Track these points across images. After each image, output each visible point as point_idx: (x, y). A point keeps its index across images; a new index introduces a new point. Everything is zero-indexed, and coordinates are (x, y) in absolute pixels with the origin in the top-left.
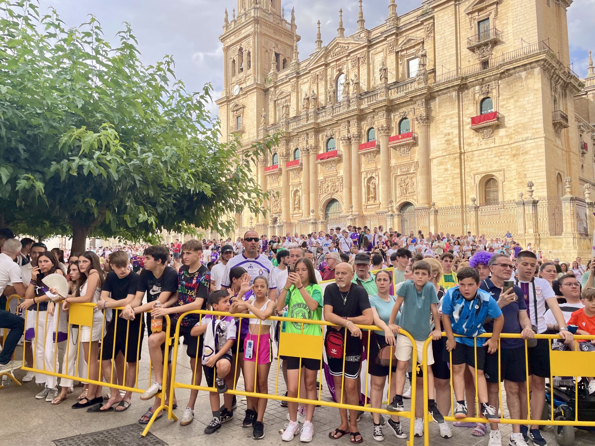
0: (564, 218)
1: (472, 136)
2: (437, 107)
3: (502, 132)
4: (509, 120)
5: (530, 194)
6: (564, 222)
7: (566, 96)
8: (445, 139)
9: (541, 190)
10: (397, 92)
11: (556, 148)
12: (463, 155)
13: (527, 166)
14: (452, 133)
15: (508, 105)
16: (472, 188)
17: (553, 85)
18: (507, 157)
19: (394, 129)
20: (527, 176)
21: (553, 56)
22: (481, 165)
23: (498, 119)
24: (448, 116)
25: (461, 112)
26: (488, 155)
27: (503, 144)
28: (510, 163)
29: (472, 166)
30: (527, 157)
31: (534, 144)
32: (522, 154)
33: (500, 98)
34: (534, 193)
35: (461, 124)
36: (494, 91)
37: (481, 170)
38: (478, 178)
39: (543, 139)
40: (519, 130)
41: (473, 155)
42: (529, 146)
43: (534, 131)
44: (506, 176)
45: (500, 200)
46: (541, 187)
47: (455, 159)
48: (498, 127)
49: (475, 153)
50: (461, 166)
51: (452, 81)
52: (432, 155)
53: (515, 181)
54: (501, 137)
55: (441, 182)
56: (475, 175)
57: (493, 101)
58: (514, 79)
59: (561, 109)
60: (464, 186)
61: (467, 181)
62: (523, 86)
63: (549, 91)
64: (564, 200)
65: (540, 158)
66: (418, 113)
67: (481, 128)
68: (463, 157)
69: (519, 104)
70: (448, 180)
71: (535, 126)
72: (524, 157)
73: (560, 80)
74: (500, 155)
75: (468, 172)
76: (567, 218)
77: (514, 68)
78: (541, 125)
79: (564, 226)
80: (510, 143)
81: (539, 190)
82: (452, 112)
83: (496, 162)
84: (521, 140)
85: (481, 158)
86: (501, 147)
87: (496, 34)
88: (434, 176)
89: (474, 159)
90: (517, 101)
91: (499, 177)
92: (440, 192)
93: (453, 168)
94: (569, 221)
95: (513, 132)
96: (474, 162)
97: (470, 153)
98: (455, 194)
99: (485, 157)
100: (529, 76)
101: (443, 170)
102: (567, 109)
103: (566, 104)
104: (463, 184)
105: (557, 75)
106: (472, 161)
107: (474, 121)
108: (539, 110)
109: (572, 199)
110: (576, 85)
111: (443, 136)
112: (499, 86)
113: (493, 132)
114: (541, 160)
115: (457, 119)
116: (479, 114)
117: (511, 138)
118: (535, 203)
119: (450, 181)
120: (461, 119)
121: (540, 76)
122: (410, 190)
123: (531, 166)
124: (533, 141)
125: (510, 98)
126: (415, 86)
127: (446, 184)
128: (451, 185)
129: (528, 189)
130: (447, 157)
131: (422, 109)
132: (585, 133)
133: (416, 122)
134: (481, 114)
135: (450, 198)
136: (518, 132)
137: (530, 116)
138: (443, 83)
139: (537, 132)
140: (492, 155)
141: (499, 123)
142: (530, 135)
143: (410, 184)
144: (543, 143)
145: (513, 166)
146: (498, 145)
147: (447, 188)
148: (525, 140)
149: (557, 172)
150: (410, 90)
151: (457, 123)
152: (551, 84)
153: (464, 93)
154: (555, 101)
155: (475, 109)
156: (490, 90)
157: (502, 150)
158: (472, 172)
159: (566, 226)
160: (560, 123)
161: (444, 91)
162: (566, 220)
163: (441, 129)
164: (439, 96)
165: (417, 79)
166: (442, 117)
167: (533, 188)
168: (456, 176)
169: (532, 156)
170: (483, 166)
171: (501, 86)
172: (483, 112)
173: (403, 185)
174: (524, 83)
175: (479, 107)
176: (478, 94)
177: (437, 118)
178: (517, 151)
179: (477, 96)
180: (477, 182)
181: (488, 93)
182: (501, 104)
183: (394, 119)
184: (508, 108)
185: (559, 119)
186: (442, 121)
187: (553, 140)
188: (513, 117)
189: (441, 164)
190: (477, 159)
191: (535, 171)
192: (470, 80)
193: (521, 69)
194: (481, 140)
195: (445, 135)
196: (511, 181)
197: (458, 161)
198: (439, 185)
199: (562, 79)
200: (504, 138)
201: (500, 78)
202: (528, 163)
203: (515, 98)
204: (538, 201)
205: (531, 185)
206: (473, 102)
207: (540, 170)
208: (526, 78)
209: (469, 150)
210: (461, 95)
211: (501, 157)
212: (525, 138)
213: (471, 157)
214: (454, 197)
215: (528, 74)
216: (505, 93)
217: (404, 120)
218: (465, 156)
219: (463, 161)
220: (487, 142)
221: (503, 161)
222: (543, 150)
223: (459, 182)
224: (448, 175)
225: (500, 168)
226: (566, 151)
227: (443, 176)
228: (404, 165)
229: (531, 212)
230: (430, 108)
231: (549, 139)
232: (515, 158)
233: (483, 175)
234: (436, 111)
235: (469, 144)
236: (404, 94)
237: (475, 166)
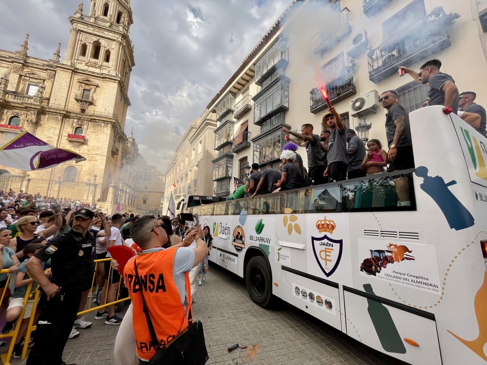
0: (108, 194)
1: (66, 143)
2: (46, 120)
3: (85, 147)
4: (90, 143)
5: (94, 180)
6: (108, 196)
7: (119, 142)
8: (47, 139)
10: (15, 99)
11: (111, 162)
13: (95, 167)
14: (53, 138)
15: (91, 135)
16: (59, 171)
17: (115, 135)
19: (5, 120)
20: (94, 172)
21: (118, 123)
23: (84, 140)
24: (53, 127)
25: (62, 129)
27: (85, 153)
28: (86, 163)
30: (96, 162)
32: (94, 160)
33: (88, 130)
34: (96, 180)
35: (61, 135)
36: (85, 126)
38: (65, 166)
39: (106, 157)
40: (95, 149)
42: (99, 157)
43: (102, 152)
44: (82, 169)
45: (76, 180)
46: (100, 178)
48: (83, 144)
51: (60, 110)
53: (87, 173)
54: (84, 150)
57: (84, 130)
58: (97, 125)
59: (117, 146)
62: (101, 130)
63: (113, 137)
64: (110, 186)
66: (29, 117)
67: (73, 141)
69: (97, 137)
71: (103, 150)
72: (94, 162)
73: (119, 134)
76: (110, 194)
77: (99, 120)
78: (106, 150)
79: (108, 198)
82: (56, 126)
84: (94, 154)
87: (93, 100)
90: (97, 135)
91: (78, 168)
94: (111, 196)
95: (91, 149)
100: (105, 127)
102: (119, 147)
103: (119, 145)
105: (118, 131)
107: (69, 136)
108: (107, 143)
109: (114, 186)
110: (125, 139)
111: (46, 137)
112: (88, 124)
113: (80, 145)
114: (103, 166)
115: (59, 131)
116: (73, 134)
117: (89, 151)
118: (96, 186)
120: (61, 132)
121: (110, 129)
123: (97, 167)
124: (101, 156)
125: (93, 132)
126: (32, 101)
129: (94, 178)
131: (33, 117)
132: (124, 159)
133: (26, 122)
134: (75, 134)
135: (42, 173)
137: (102, 144)
138: (54, 109)
139: (104, 153)
141: (85, 142)
142: (100, 153)
144: (106, 158)
145: (87, 165)
148: (97, 155)
149: (109, 173)
150: (26, 102)
151: (58, 133)
152: (114, 134)
153: (66, 120)
154: (115, 142)
155: (72, 130)
156: (83, 124)
159: (109, 198)
160: (115, 152)
161: (53, 113)
162: (109, 195)
163: (46, 133)
164: (49, 114)
165: (34, 98)
166: (48, 126)
167: (96, 178)
169: (99, 163)
171: (90, 125)
172: (76, 134)
174: (102, 128)
175: (74, 130)
176: (75, 124)
177: (44, 126)
178: (91, 158)
179: (74, 124)
180: (64, 168)
181: (82, 125)
182: (88, 133)
183: (6, 114)
184: (91, 137)
185: (115, 150)
186: (47, 129)
187: (110, 158)
188: (93, 142)
191: (99, 170)
192: (72, 114)
193: (102, 122)
194: (72, 147)
195: (48, 137)
196: (84, 172)
199: (120, 134)
200: (86, 150)
201: (90, 121)
202: (97, 165)
203: (96, 133)
204: (97, 185)
205: (96, 176)
206: (71, 126)
207: (101, 170)
208: (104, 126)
210: (64, 120)
214: (45, 174)
215: (105, 125)
216: (91, 129)
217: (16, 118)
220: (75, 149)
222: (105, 161)
226: (115, 165)
229: (93, 189)
230: (40, 118)
231: (108, 157)
232: (90, 162)
234: (44, 122)
236: (21, 103)
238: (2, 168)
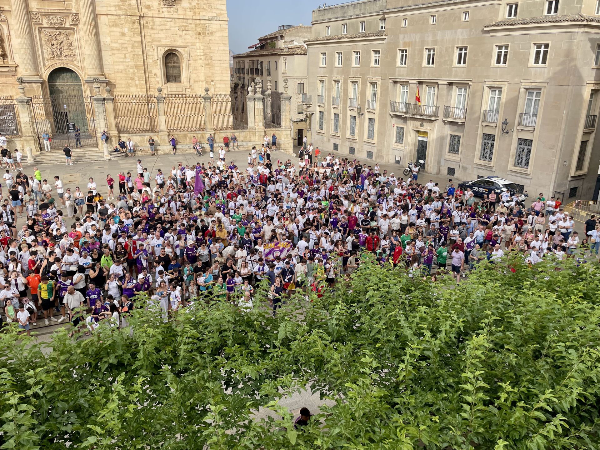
9: (226, 75)
12: (141, 19)
13: (212, 48)
16: (155, 62)
18: (191, 33)
20: (213, 59)
22: (163, 36)
26: (171, 26)
27: (188, 18)
28: (195, 41)
29: (152, 35)
30: (212, 38)
31: (218, 26)
32: (208, 34)
37: (164, 42)
38: (162, 51)
39: (227, 23)
40: (205, 6)
41: (153, 22)
42: (214, 26)
43: (218, 12)
44: (191, 55)
46: (225, 72)
47: (134, 23)
49: (156, 19)
50: (141, 33)
52: (99, 10)
53: (201, 61)
54: (184, 9)
55: (118, 49)
56: (157, 47)
60: (145, 58)
61: (150, 53)
65: (224, 42)
68: (142, 22)
70: (126, 48)
71: (219, 7)
72: (210, 38)
74: (184, 29)
75: (149, 42)
78: (225, 7)
80: (194, 18)
81: (223, 75)
83: (180, 36)
84: (207, 18)
85: (163, 27)
86: (185, 21)
88: (105, 39)
89: (155, 27)
91: (183, 53)
92: (117, 62)
93: (132, 33)
95: (197, 6)
96: (155, 32)
97: (150, 19)
98: (137, 67)
99: (167, 27)
101: (118, 34)
104: (145, 55)
106: (152, 29)
114: (225, 44)
117: (195, 13)
119: (130, 49)
122: (66, 52)
123: (217, 48)
124: (218, 22)
127: (124, 52)
128: (132, 55)
130: (123, 17)
135: (131, 71)
136: (203, 9)
139: (222, 14)
140: (175, 27)
142: (215, 15)
143: (64, 43)
144: (226, 26)
145: (198, 45)
146: (182, 17)
147: (125, 57)
148: (211, 20)
157: (185, 24)
158: (154, 43)
168: (136, 44)
169: (217, 38)
170: (166, 38)
173: (55, 42)
178: (202, 29)
180: (161, 56)
189: (115, 25)
190: (158, 27)
191: (219, 55)
194: (162, 6)
196: (196, 60)
197: (137, 26)
198: (114, 52)
200: (188, 10)
202: (215, 45)
207: (224, 55)
209: (150, 15)
211: (185, 32)
212: (211, 18)
213: (151, 24)
214: (136, 71)
218: (145, 22)
219: (142, 27)
220: (169, 10)
221: (188, 37)
223: (141, 53)
224: (126, 42)
225: (185, 44)
227: (119, 41)
228: (55, 14)
232: (201, 37)
233: (167, 49)
235: (148, 7)
237: (156, 36)
238: (62, 66)
